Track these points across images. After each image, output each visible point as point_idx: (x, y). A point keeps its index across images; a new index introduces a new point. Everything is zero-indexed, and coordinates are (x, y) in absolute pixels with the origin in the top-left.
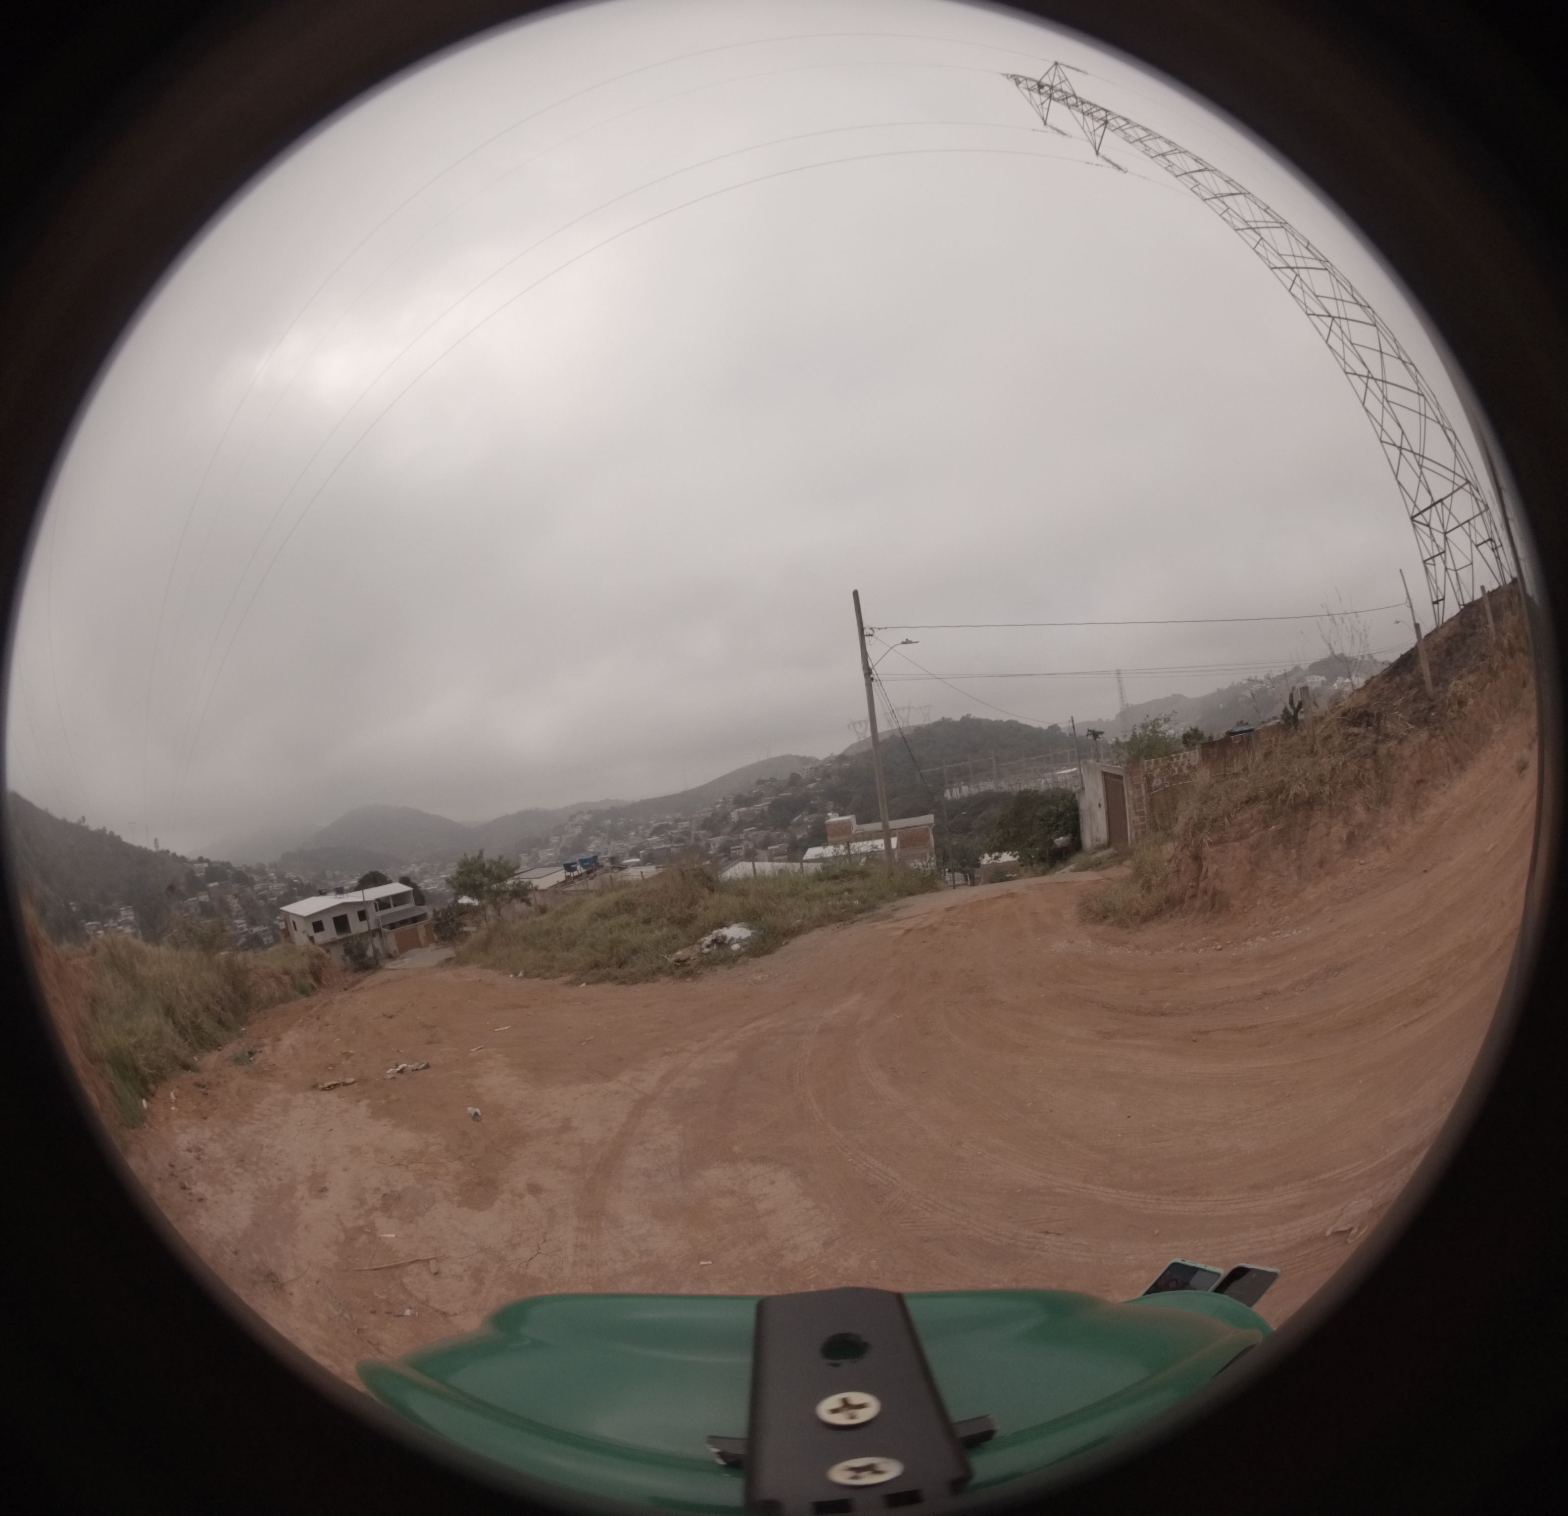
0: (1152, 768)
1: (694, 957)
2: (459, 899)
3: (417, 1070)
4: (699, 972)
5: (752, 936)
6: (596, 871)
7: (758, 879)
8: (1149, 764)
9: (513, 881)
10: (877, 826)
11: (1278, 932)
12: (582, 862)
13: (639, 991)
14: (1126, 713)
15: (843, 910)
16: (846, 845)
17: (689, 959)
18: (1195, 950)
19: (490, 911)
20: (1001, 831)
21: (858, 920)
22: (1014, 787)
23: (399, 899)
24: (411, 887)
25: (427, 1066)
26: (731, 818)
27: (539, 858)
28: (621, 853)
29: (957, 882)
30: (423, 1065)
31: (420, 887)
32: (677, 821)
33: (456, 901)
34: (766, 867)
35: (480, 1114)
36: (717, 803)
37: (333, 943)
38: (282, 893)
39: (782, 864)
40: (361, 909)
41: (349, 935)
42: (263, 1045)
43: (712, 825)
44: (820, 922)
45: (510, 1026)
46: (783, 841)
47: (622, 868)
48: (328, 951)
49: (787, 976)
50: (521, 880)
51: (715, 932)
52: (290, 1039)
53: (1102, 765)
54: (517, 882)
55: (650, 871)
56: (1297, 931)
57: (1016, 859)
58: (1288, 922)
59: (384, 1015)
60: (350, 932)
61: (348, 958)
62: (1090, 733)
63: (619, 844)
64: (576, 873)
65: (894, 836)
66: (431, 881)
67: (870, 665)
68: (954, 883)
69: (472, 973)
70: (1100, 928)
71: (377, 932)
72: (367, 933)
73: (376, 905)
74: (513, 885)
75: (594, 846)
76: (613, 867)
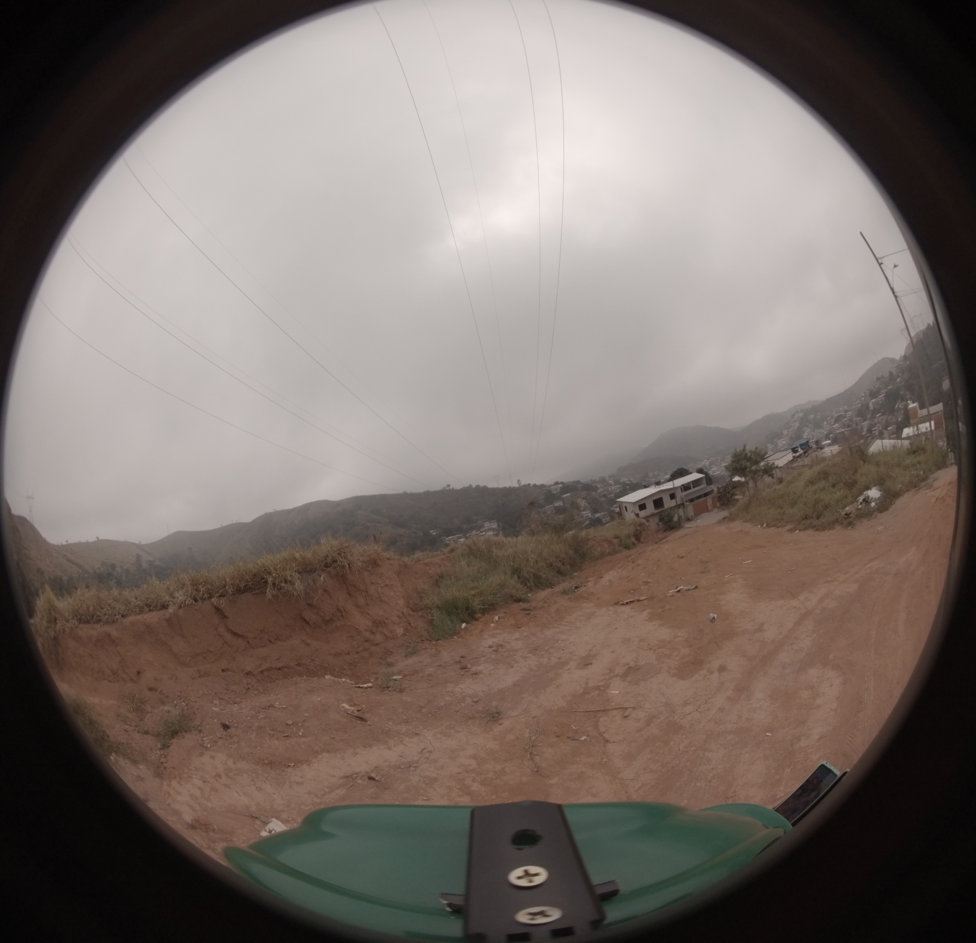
2: (733, 478)
6: (809, 451)
9: (764, 462)
12: (802, 447)
17: (851, 513)
19: (751, 484)
23: (696, 483)
24: (705, 474)
27: (778, 446)
28: (821, 437)
30: (694, 587)
31: (709, 474)
33: (731, 480)
37: (652, 515)
38: (618, 491)
40: (672, 492)
41: (663, 509)
43: (862, 413)
47: (821, 448)
48: (648, 521)
50: (769, 462)
51: (865, 493)
54: (766, 463)
60: (663, 507)
63: (819, 431)
64: (798, 454)
66: (716, 469)
71: (682, 505)
72: (675, 506)
73: (681, 488)
74: (764, 466)
75: (806, 434)
76: (817, 448)
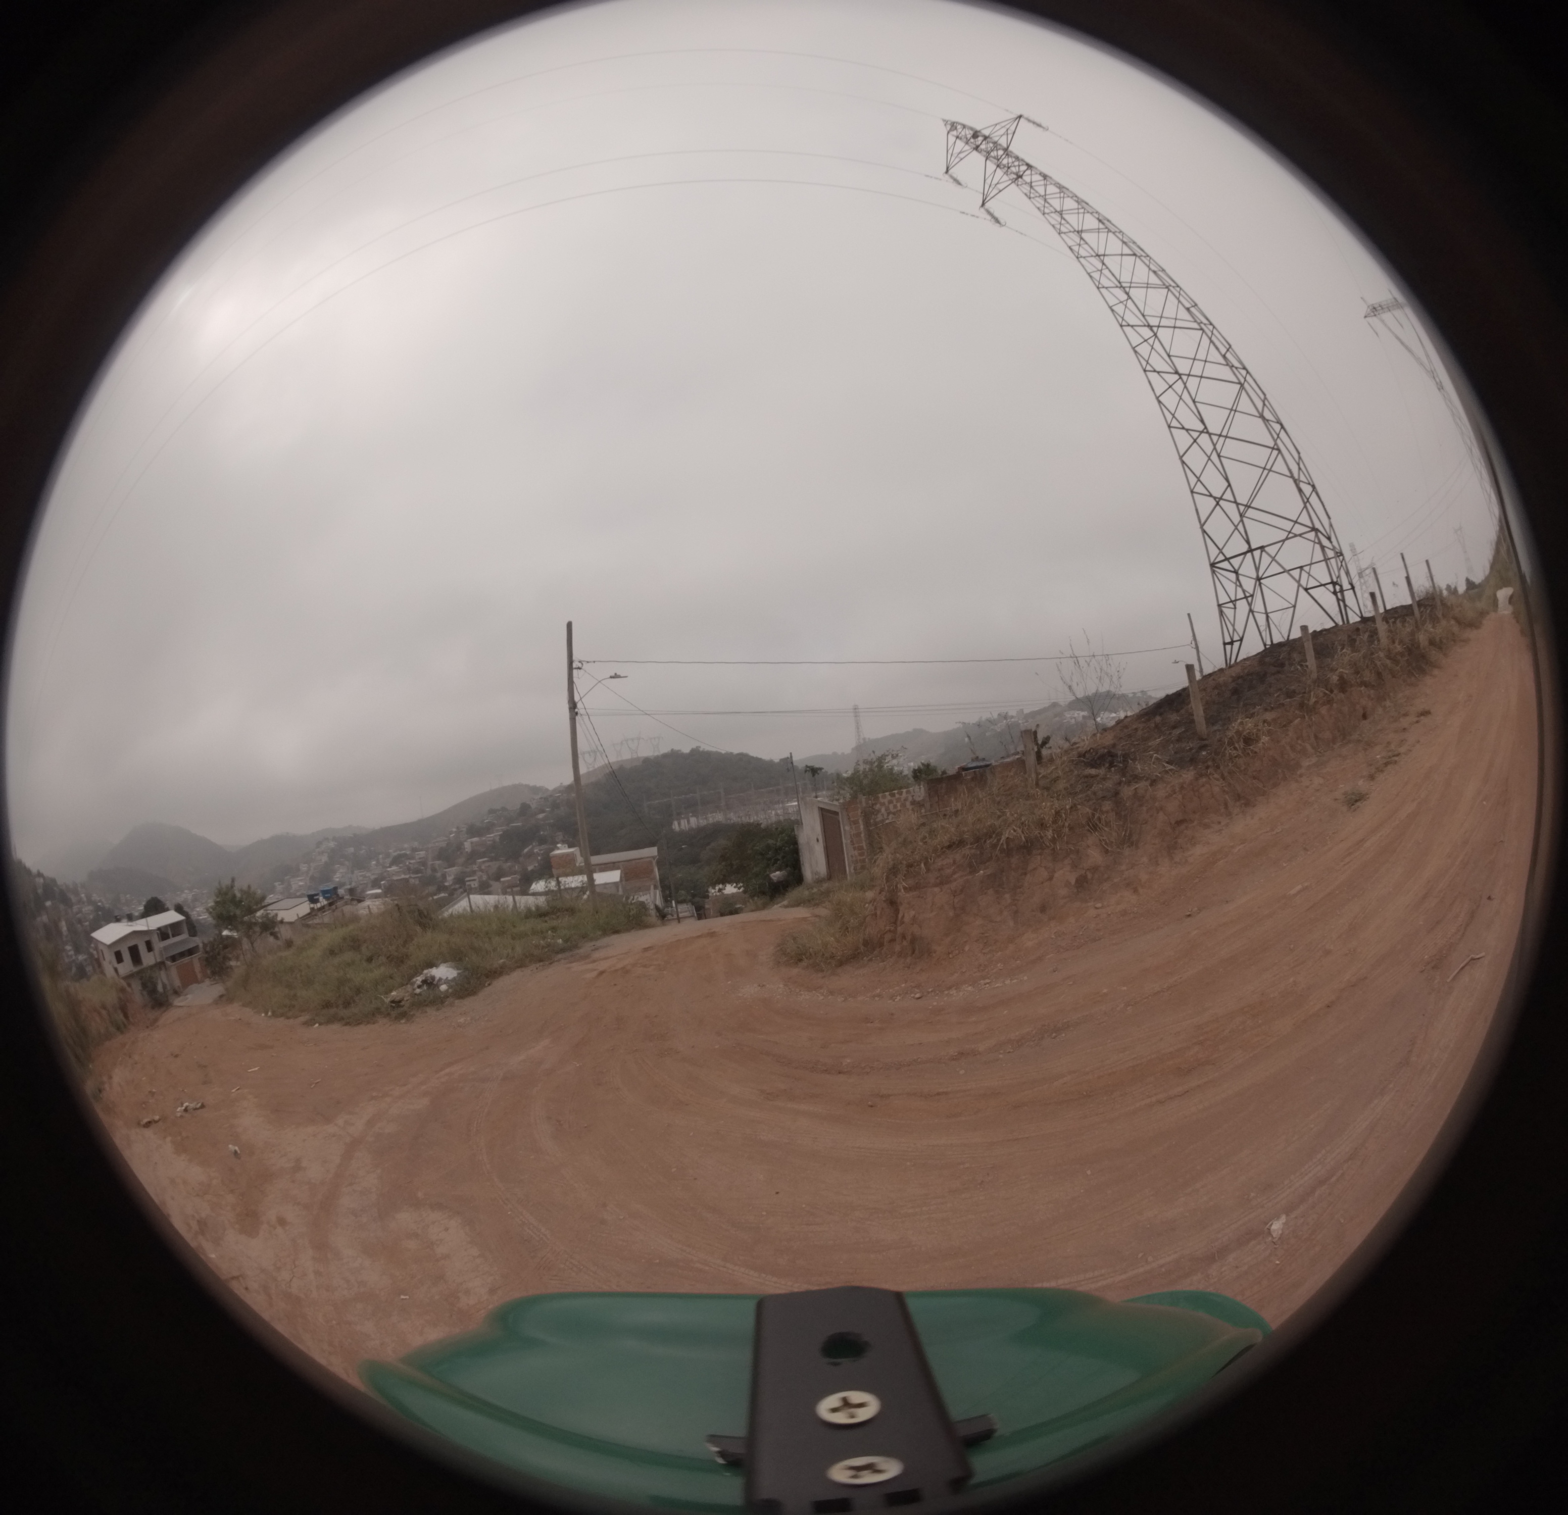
1: (407, 998)
2: (223, 931)
4: (412, 1013)
5: (458, 976)
6: (336, 902)
7: (476, 911)
9: (264, 912)
11: (988, 981)
12: (324, 892)
13: (362, 1031)
14: (860, 747)
15: (545, 950)
17: (403, 999)
18: (892, 998)
20: (723, 863)
21: (558, 961)
22: (743, 818)
23: (172, 928)
24: (185, 916)
26: (465, 848)
28: (364, 884)
29: (683, 915)
31: (192, 916)
32: (414, 850)
33: (219, 933)
36: (450, 833)
37: (132, 976)
38: (96, 919)
40: (149, 937)
41: (142, 967)
43: (447, 856)
44: (521, 964)
45: (259, 1067)
46: (515, 873)
47: (359, 900)
48: (129, 985)
49: (486, 1019)
50: (271, 911)
51: (425, 971)
52: (119, 1075)
53: (820, 801)
56: (1011, 980)
58: (1001, 970)
61: (145, 993)
62: (808, 769)
63: (361, 874)
64: (319, 905)
65: (617, 868)
68: (681, 915)
70: (795, 971)
74: (262, 916)
75: (338, 876)
76: (352, 900)
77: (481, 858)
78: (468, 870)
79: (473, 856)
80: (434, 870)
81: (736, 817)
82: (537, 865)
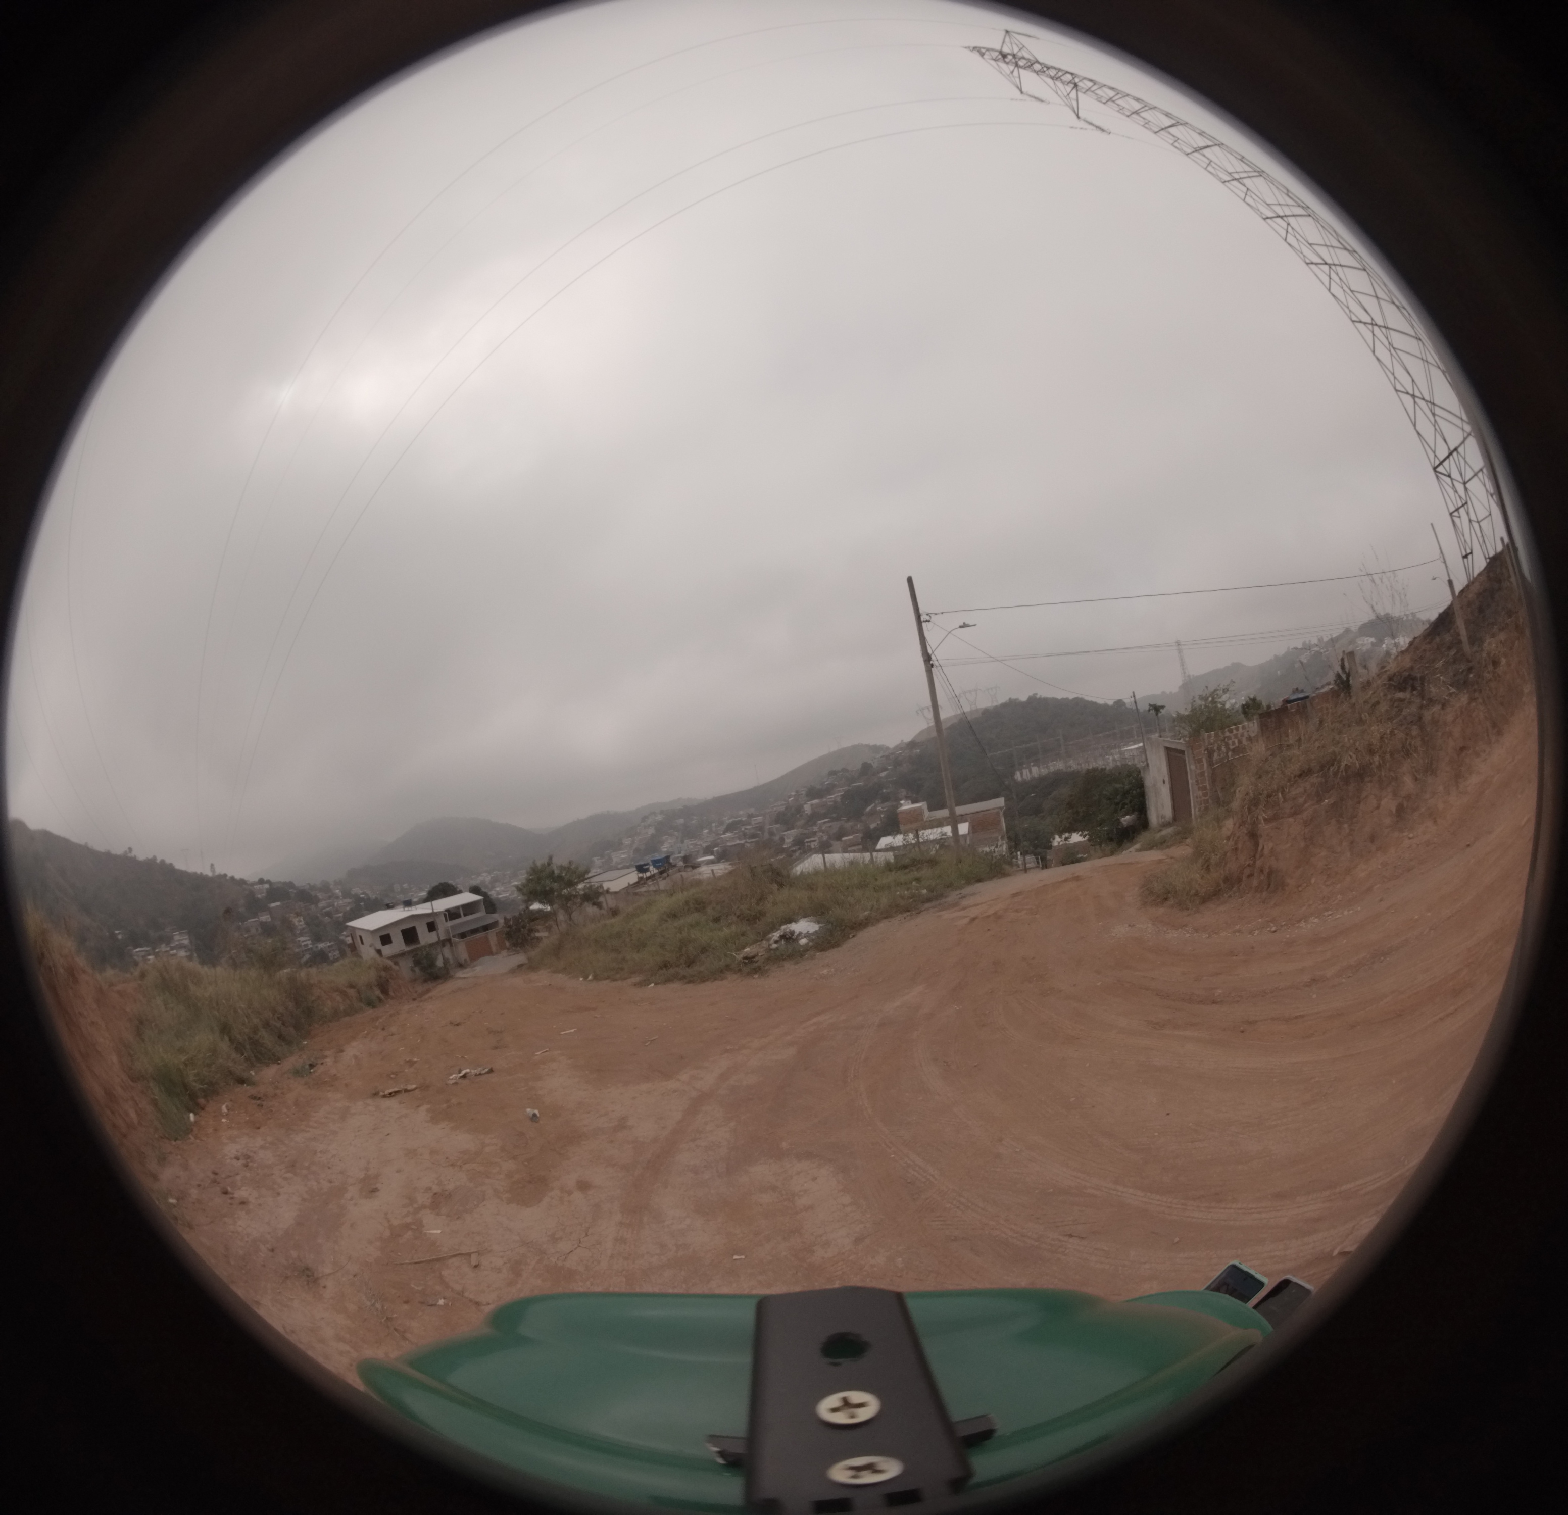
0: (1212, 741)
1: (762, 954)
2: (531, 905)
3: (480, 1074)
4: (767, 967)
5: (819, 930)
6: (669, 870)
7: (829, 872)
8: (1209, 737)
9: (584, 884)
10: (944, 813)
12: (655, 863)
13: (710, 988)
14: (1187, 685)
15: (911, 900)
16: (915, 832)
17: (756, 955)
18: (1251, 932)
19: (561, 916)
20: (1070, 811)
21: (925, 910)
22: (1083, 765)
23: (469, 908)
24: (481, 896)
25: (491, 1071)
26: (804, 811)
27: (613, 861)
28: (695, 851)
29: (1028, 866)
30: (487, 1070)
31: (491, 896)
32: (750, 816)
33: (527, 908)
34: (837, 859)
35: (538, 1115)
36: (790, 797)
37: (402, 955)
38: (348, 908)
39: (852, 855)
40: (430, 920)
41: (418, 946)
42: (326, 1057)
43: (785, 819)
44: (887, 915)
45: (576, 1029)
46: (857, 831)
47: (694, 867)
48: (396, 963)
49: (853, 969)
50: (592, 884)
51: (783, 927)
52: (354, 1050)
53: (1164, 740)
54: (588, 885)
55: (721, 868)
57: (1086, 839)
58: (1340, 901)
59: (451, 1023)
60: (419, 943)
61: (417, 969)
62: (1151, 708)
63: (692, 842)
64: (648, 874)
65: (962, 822)
66: (502, 888)
67: (930, 651)
68: (1025, 866)
69: (542, 978)
70: (1161, 911)
71: (448, 942)
72: (437, 943)
73: (445, 915)
74: (584, 889)
75: (666, 846)
76: (686, 867)
77: (821, 820)
78: (807, 832)
79: (813, 818)
80: (771, 833)
81: (1078, 763)
82: (879, 822)
